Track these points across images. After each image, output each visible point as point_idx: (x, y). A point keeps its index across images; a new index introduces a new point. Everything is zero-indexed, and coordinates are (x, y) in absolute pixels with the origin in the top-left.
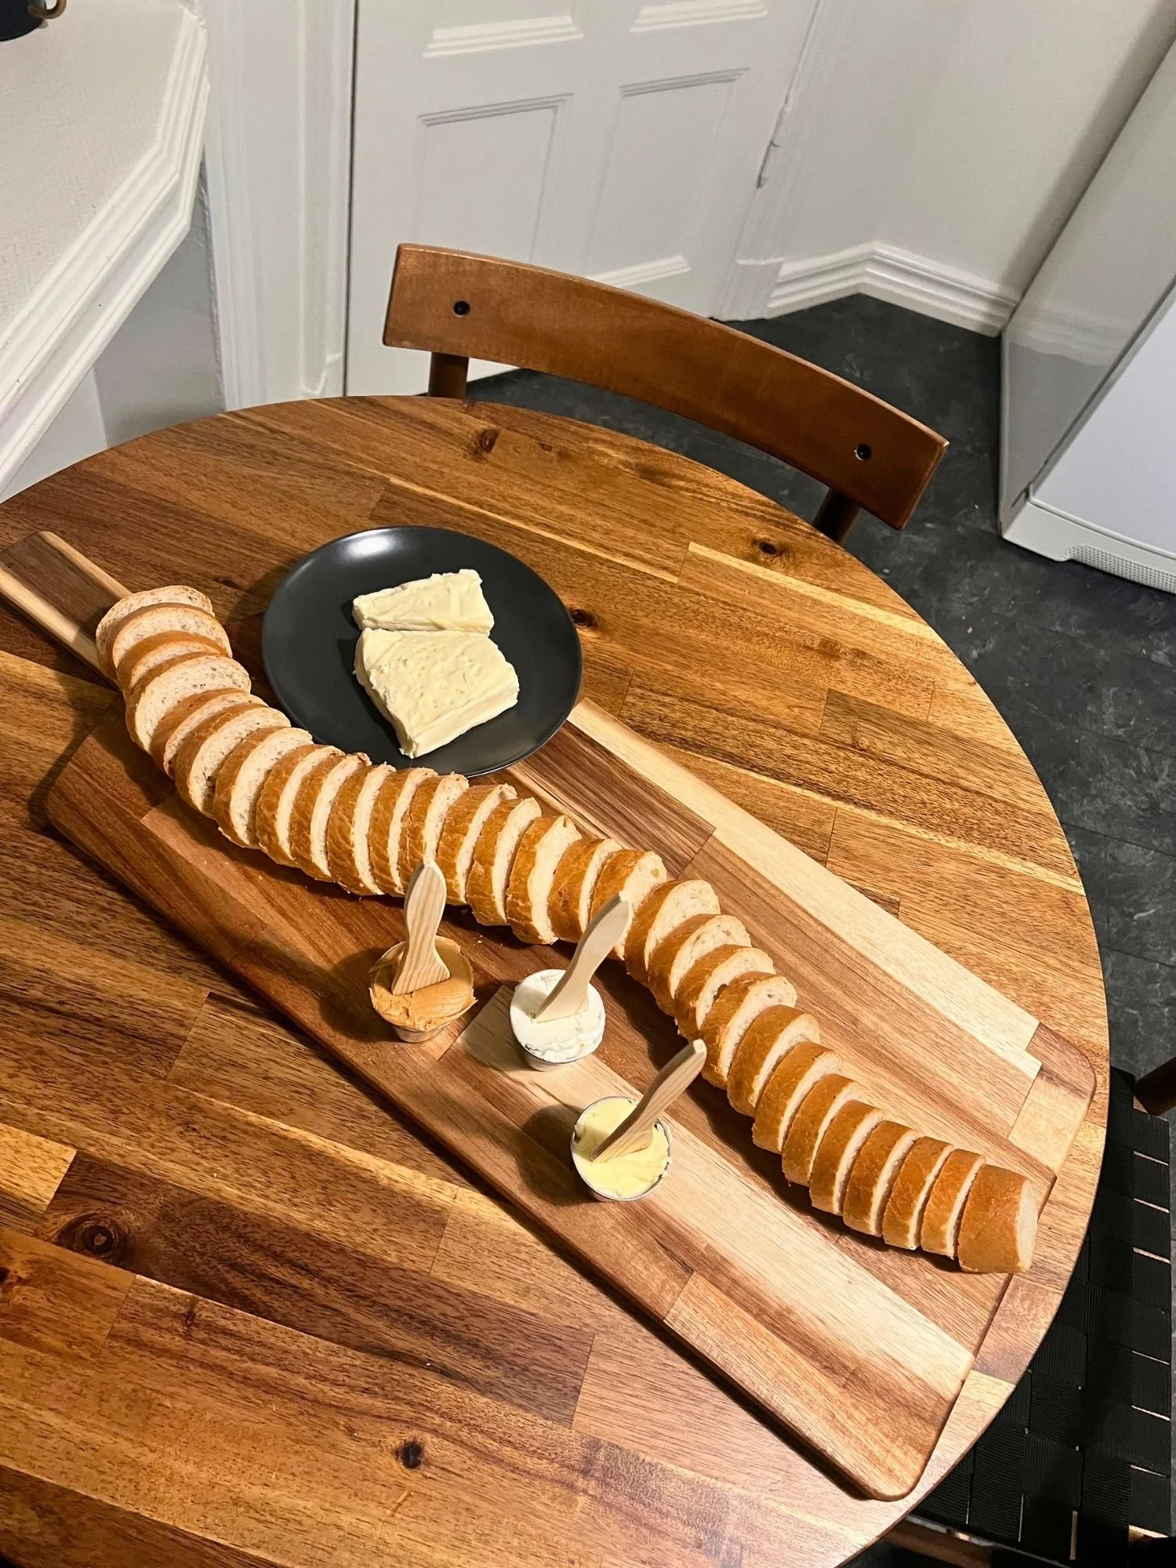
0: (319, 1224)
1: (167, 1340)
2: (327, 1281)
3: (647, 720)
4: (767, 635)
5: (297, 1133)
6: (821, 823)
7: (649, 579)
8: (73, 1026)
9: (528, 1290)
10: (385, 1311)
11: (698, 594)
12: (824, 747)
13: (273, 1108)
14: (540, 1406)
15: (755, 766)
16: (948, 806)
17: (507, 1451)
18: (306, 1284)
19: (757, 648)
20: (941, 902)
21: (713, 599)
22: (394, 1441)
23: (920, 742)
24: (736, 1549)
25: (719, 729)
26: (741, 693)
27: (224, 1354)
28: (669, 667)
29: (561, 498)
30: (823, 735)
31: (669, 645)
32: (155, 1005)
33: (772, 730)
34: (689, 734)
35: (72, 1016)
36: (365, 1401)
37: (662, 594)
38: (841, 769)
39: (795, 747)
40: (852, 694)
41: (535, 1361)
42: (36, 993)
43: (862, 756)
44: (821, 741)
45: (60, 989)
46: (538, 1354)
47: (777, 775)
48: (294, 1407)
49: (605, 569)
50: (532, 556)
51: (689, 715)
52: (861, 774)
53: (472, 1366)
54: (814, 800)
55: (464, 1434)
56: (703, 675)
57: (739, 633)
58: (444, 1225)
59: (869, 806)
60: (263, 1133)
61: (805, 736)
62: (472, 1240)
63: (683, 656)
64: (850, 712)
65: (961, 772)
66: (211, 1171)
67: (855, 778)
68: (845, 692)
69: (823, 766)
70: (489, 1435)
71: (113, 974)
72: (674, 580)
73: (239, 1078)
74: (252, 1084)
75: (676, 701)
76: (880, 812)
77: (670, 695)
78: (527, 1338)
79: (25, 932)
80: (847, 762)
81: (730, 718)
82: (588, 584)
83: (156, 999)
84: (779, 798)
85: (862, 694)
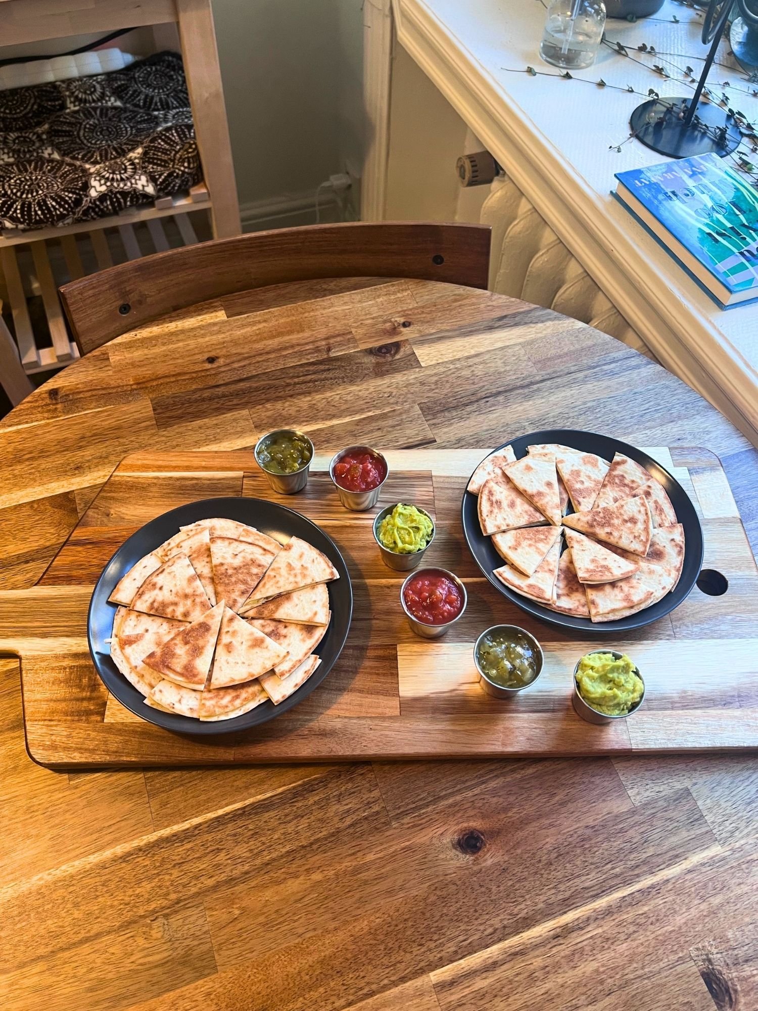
0: (309, 398)
1: (332, 341)
2: (288, 385)
3: (350, 785)
4: (310, 989)
5: (347, 419)
6: (164, 805)
7: (456, 952)
8: (473, 398)
9: (200, 428)
10: (257, 389)
11: (403, 980)
12: (194, 890)
13: (365, 422)
14: (168, 397)
15: (241, 815)
16: (49, 922)
17: (173, 379)
18: (296, 380)
19: (310, 959)
20: (32, 809)
21: (385, 988)
22: (221, 361)
23: (101, 983)
24: (54, 402)
25: (290, 828)
26: (294, 886)
27: (308, 348)
28: (371, 857)
29: (602, 982)
30: (197, 906)
31: (384, 885)
32: (452, 424)
33: (246, 868)
34: (311, 802)
35: (477, 401)
36: (242, 364)
37: (432, 945)
38: (167, 877)
39: (217, 866)
40: (193, 985)
41: (180, 409)
42: (501, 398)
43: (154, 912)
44: (197, 894)
45: (494, 405)
46: (180, 411)
47: (219, 821)
48: (267, 349)
49: (496, 922)
50: (559, 875)
51: (321, 820)
52: (147, 886)
53: (206, 394)
54: (178, 823)
55: (194, 375)
56: (337, 875)
57: (336, 962)
58: (256, 427)
59: (125, 858)
60: (362, 411)
61: (215, 888)
62: (239, 429)
63: (366, 882)
64: (185, 961)
65: (49, 979)
66: (368, 390)
67: (150, 879)
68: (201, 982)
69: (185, 867)
70: (185, 380)
71: (482, 423)
72: (436, 976)
73: (390, 422)
74: (381, 423)
75: (340, 825)
76: (115, 860)
77: (349, 826)
78: (189, 413)
79: (533, 414)
80: (165, 890)
81: (288, 848)
82: (494, 888)
83: (455, 426)
84: (208, 800)
85: (182, 997)
